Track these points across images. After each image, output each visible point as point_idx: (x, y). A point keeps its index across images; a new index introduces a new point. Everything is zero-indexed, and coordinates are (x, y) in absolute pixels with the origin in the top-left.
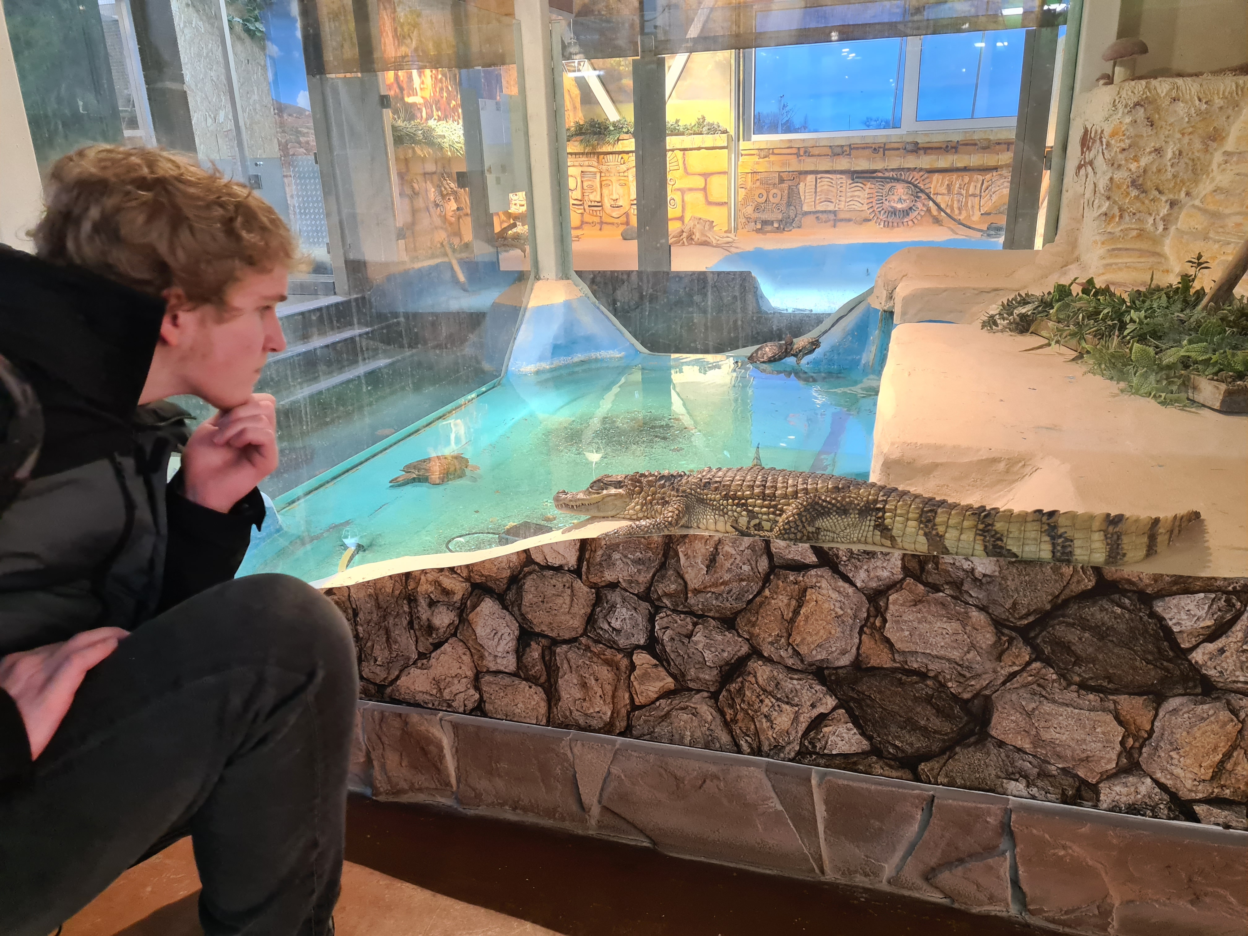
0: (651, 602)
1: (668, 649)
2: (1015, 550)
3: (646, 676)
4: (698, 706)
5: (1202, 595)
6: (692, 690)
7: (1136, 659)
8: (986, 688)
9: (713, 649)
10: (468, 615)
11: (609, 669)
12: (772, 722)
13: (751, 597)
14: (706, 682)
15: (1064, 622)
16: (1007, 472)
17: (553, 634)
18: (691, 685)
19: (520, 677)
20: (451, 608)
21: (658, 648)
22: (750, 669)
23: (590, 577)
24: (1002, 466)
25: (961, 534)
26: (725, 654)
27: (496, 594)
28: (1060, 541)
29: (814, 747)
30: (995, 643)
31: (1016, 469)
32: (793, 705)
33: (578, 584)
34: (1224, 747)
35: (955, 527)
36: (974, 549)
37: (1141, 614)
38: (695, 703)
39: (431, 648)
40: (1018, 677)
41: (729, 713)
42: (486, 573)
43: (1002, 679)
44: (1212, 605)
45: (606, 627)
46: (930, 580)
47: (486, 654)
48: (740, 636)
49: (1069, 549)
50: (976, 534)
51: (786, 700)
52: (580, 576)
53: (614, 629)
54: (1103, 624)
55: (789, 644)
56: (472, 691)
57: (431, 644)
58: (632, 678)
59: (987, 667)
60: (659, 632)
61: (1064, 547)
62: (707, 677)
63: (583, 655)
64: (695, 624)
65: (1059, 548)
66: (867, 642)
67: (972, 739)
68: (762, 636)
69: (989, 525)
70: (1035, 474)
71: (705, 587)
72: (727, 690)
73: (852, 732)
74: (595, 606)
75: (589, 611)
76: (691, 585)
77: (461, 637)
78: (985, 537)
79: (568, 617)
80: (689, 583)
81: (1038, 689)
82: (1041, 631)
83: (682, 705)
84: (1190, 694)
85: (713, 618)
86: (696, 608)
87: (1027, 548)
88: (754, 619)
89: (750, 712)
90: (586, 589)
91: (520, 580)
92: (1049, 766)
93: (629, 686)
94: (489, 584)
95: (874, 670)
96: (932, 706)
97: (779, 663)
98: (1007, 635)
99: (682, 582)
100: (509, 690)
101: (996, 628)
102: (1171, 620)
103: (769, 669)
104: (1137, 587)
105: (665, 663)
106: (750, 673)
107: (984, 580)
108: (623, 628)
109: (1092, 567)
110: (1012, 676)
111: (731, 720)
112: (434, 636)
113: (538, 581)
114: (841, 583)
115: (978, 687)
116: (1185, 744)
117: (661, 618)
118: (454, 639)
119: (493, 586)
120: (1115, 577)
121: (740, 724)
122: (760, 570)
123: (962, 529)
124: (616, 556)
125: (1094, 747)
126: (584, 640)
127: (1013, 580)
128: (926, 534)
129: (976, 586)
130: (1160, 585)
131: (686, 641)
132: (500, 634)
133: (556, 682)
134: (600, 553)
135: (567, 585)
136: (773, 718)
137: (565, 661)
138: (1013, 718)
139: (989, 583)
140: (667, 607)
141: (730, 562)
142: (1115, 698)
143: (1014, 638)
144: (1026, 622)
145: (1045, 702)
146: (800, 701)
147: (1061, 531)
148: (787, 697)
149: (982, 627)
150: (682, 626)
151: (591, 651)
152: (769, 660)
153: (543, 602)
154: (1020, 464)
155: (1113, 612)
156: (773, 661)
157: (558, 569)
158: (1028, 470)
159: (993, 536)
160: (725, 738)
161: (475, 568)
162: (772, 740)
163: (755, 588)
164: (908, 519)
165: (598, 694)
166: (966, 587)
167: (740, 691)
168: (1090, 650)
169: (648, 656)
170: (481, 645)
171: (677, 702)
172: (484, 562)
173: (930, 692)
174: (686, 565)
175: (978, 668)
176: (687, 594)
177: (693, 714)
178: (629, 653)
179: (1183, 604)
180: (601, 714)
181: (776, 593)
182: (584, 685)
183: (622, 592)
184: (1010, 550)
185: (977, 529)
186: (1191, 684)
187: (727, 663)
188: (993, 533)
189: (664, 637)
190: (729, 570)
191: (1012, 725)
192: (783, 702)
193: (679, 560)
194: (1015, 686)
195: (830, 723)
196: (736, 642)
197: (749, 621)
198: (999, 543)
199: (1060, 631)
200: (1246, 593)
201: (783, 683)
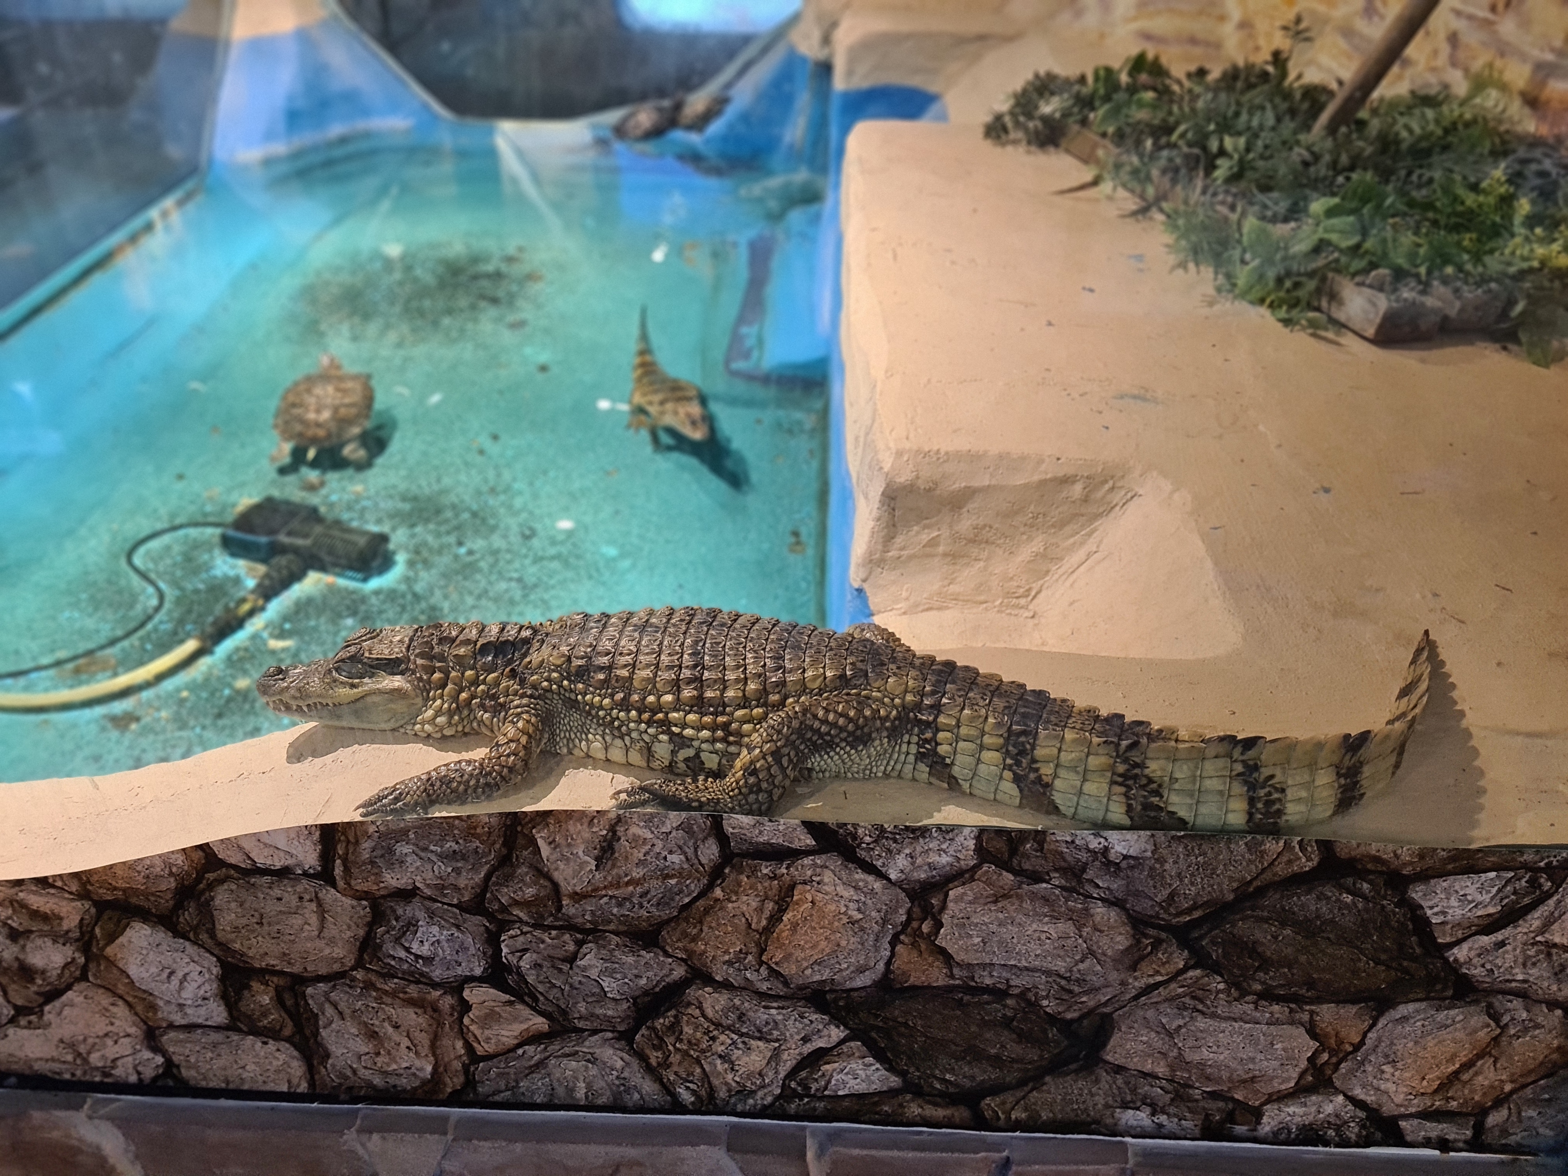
0: (490, 916)
1: (530, 979)
2: (1182, 813)
3: (491, 1017)
4: (597, 1051)
5: (1493, 874)
6: (583, 1030)
7: (1360, 960)
8: (1105, 1004)
9: (618, 976)
10: (103, 949)
11: (419, 1011)
12: (732, 1063)
13: (687, 900)
14: (608, 1019)
15: (1252, 916)
16: (1086, 500)
17: (296, 969)
18: (581, 1024)
19: (239, 1031)
20: (61, 941)
21: (511, 980)
22: (691, 999)
23: (353, 882)
24: (1078, 489)
25: (1085, 780)
26: (643, 981)
27: (155, 916)
28: (1262, 793)
29: (807, 1088)
30: (1127, 949)
31: (1099, 494)
32: (768, 1041)
33: (330, 895)
34: (1465, 1056)
35: (1074, 769)
36: (1107, 810)
37: (1385, 902)
38: (589, 1047)
39: (41, 1000)
40: (1161, 989)
41: (655, 1057)
42: (121, 884)
43: (1134, 992)
44: (1504, 886)
45: (402, 954)
46: (1026, 866)
47: (161, 1003)
48: (667, 955)
49: (1277, 806)
50: (1113, 783)
51: (757, 1034)
52: (334, 885)
53: (417, 957)
54: (1318, 917)
55: (761, 963)
56: (147, 1054)
57: (37, 993)
58: (466, 1021)
59: (1110, 979)
60: (509, 957)
61: (1269, 803)
62: (610, 1013)
63: (361, 995)
64: (580, 944)
65: (1260, 805)
66: (905, 954)
67: (1073, 1067)
68: (711, 953)
69: (1136, 765)
70: (1131, 504)
71: (593, 891)
72: (648, 1028)
73: (874, 1068)
74: (371, 926)
75: (361, 932)
76: (566, 887)
77: (99, 982)
78: (1129, 788)
79: (320, 944)
80: (562, 884)
81: (1192, 1002)
82: (1210, 931)
83: (567, 1050)
84: (1433, 999)
85: (616, 933)
86: (580, 920)
87: (1204, 809)
88: (695, 931)
89: (692, 1052)
90: (348, 902)
91: (203, 892)
92: (1191, 1091)
93: (462, 1032)
94: (134, 900)
95: (916, 990)
96: (1012, 1030)
97: (744, 989)
98: (1151, 937)
99: (547, 883)
100: (224, 1049)
101: (1134, 927)
102: (1431, 908)
103: (726, 997)
104: (1388, 868)
105: (526, 998)
106: (689, 1004)
107: (1124, 865)
108: (436, 954)
109: (1316, 841)
110: (1150, 989)
111: (659, 1064)
112: (39, 982)
113: (243, 894)
114: (860, 875)
115: (1092, 1004)
116: (1406, 1055)
117: (512, 937)
118: (83, 985)
119: (146, 905)
120: (1353, 853)
121: (675, 1068)
122: (704, 861)
123: (1085, 771)
124: (402, 849)
125: (1266, 1065)
126: (359, 975)
127: (1175, 862)
128: (1017, 780)
129: (1108, 872)
130: (1429, 862)
131: (565, 967)
132: (180, 974)
133: (316, 1033)
134: (367, 845)
135: (307, 897)
136: (734, 1058)
137: (327, 1005)
138: (1145, 1039)
139: (1132, 868)
140: (521, 921)
141: (643, 851)
142: (1313, 1007)
143: (1163, 941)
144: (1188, 918)
145: (1200, 1018)
146: (782, 1034)
147: (1265, 772)
148: (760, 1031)
149: (1110, 928)
150: (554, 947)
151: (377, 990)
152: (726, 985)
153: (260, 924)
154: (1107, 487)
155: (1338, 900)
156: (732, 985)
157: (284, 873)
158: (1117, 497)
159: (1143, 787)
160: (648, 1087)
161: (95, 878)
162: (734, 1084)
163: (695, 888)
164: (982, 747)
165: (403, 1046)
166: (1090, 874)
167: (674, 1028)
168: (1289, 950)
169: (492, 991)
170: (145, 991)
171: (558, 1047)
172: (111, 867)
173: (1010, 1014)
174: (553, 857)
175: (1096, 981)
176: (560, 901)
177: (588, 1061)
178: (456, 987)
179: (1457, 888)
180: (413, 1070)
181: (736, 893)
182: (372, 1035)
183: (428, 903)
184: (1174, 813)
185: (1114, 774)
186: (1438, 987)
187: (646, 993)
188: (1144, 781)
189: (522, 964)
190: (641, 863)
191: (1141, 1047)
192: (754, 1038)
193: (538, 851)
194: (1155, 1000)
195: (836, 1059)
196: (661, 965)
197: (685, 934)
198: (1155, 800)
199: (1243, 928)
200: (1564, 869)
201: (751, 1014)
